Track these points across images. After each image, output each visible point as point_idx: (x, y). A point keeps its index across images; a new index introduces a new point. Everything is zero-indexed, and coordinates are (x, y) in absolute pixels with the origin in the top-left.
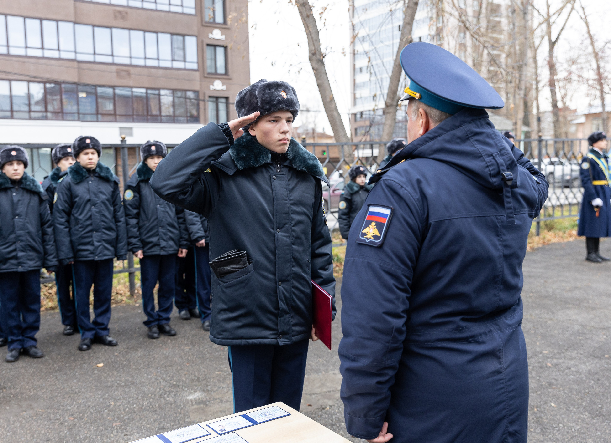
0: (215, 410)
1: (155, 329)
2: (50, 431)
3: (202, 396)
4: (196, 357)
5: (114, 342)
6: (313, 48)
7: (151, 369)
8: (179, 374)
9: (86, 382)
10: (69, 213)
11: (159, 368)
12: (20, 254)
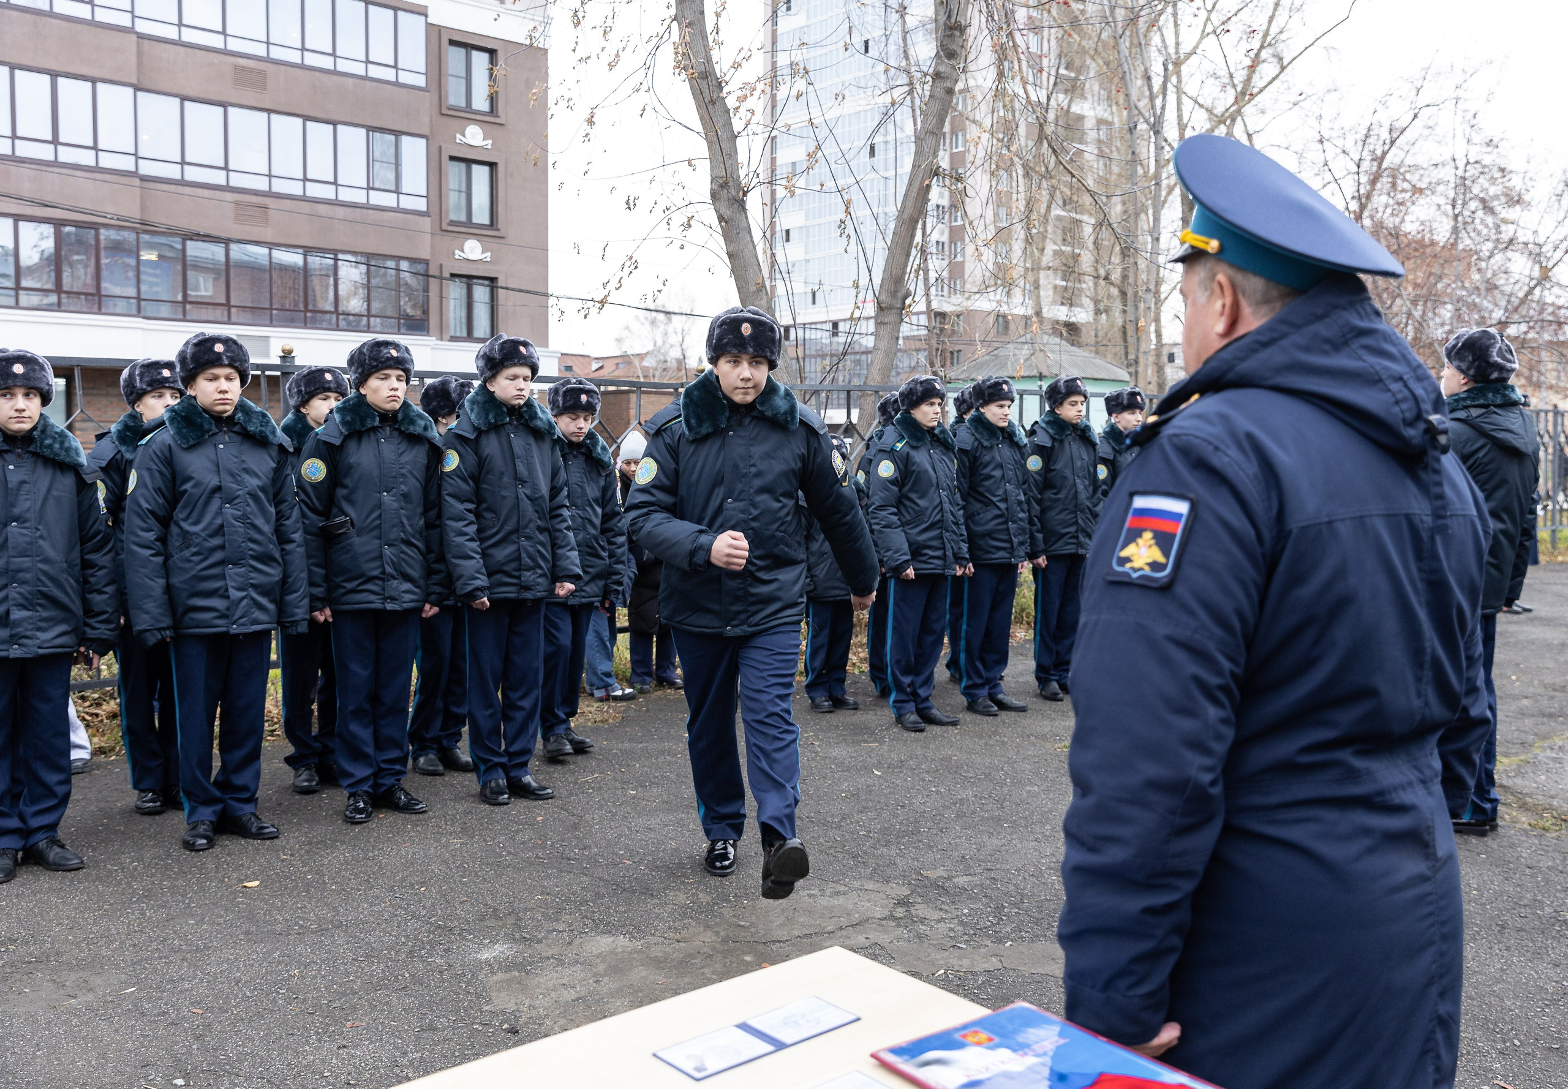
0: (551, 984)
3: (512, 952)
4: (482, 863)
5: (269, 830)
6: (721, 172)
7: (376, 890)
10: (166, 520)
11: (396, 888)
12: (17, 615)
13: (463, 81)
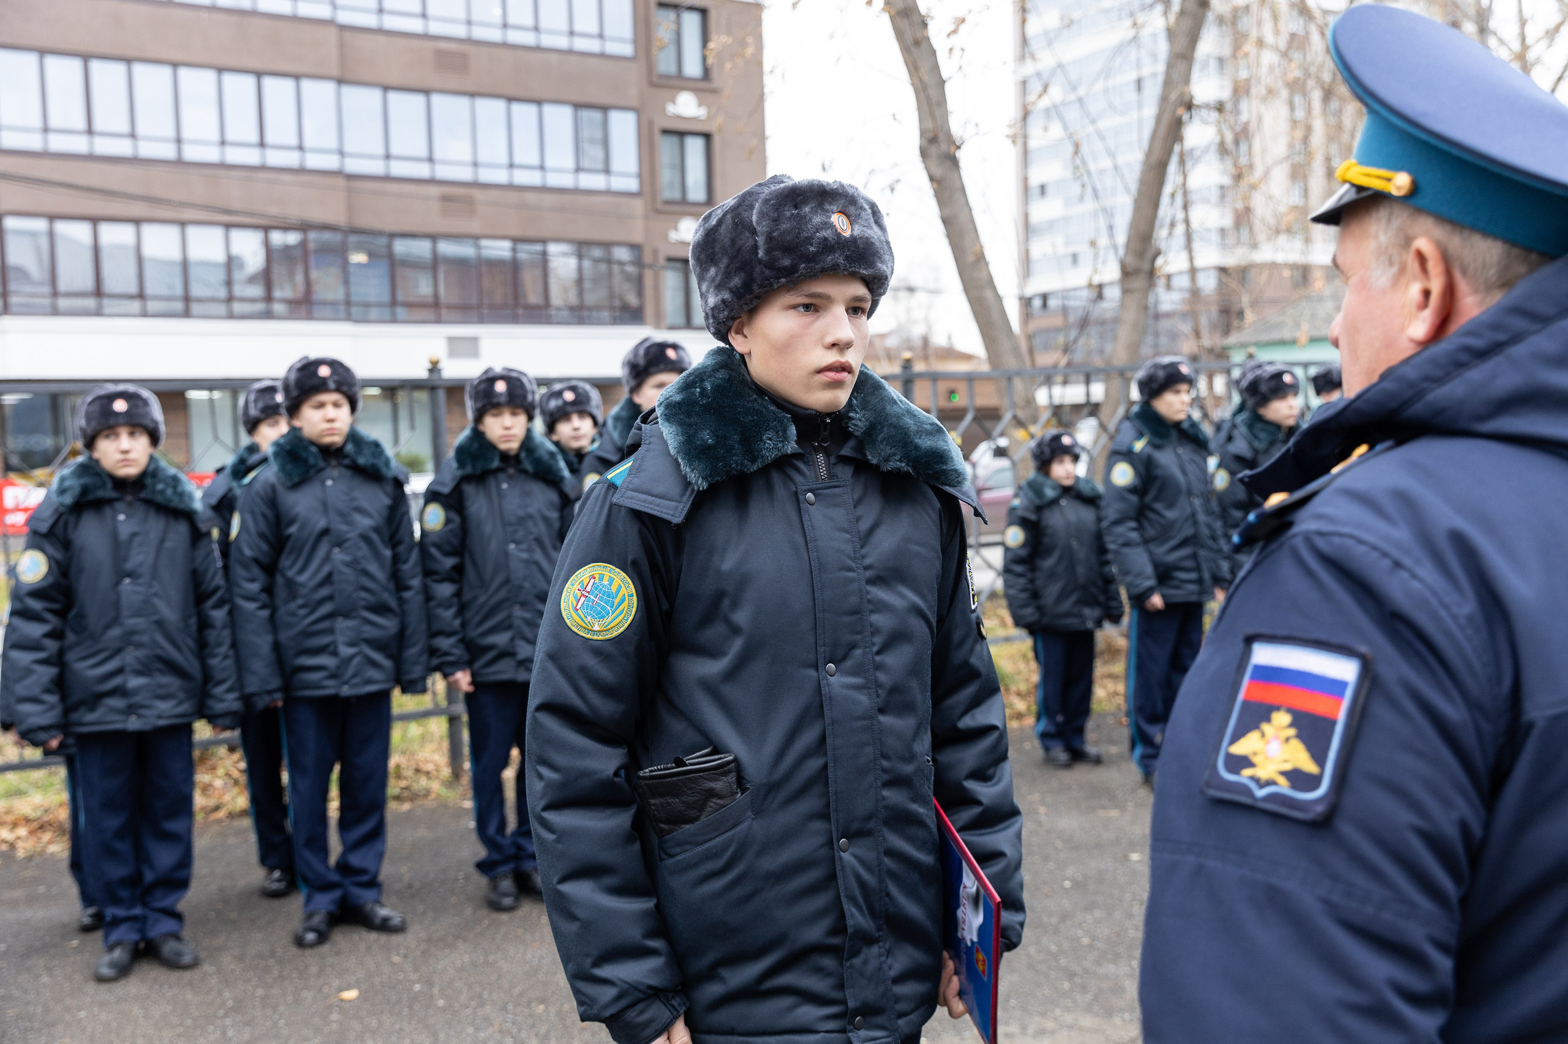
1: (507, 884)
5: (395, 921)
7: (488, 1009)
8: (566, 1027)
10: (270, 568)
11: (510, 1007)
12: (134, 682)
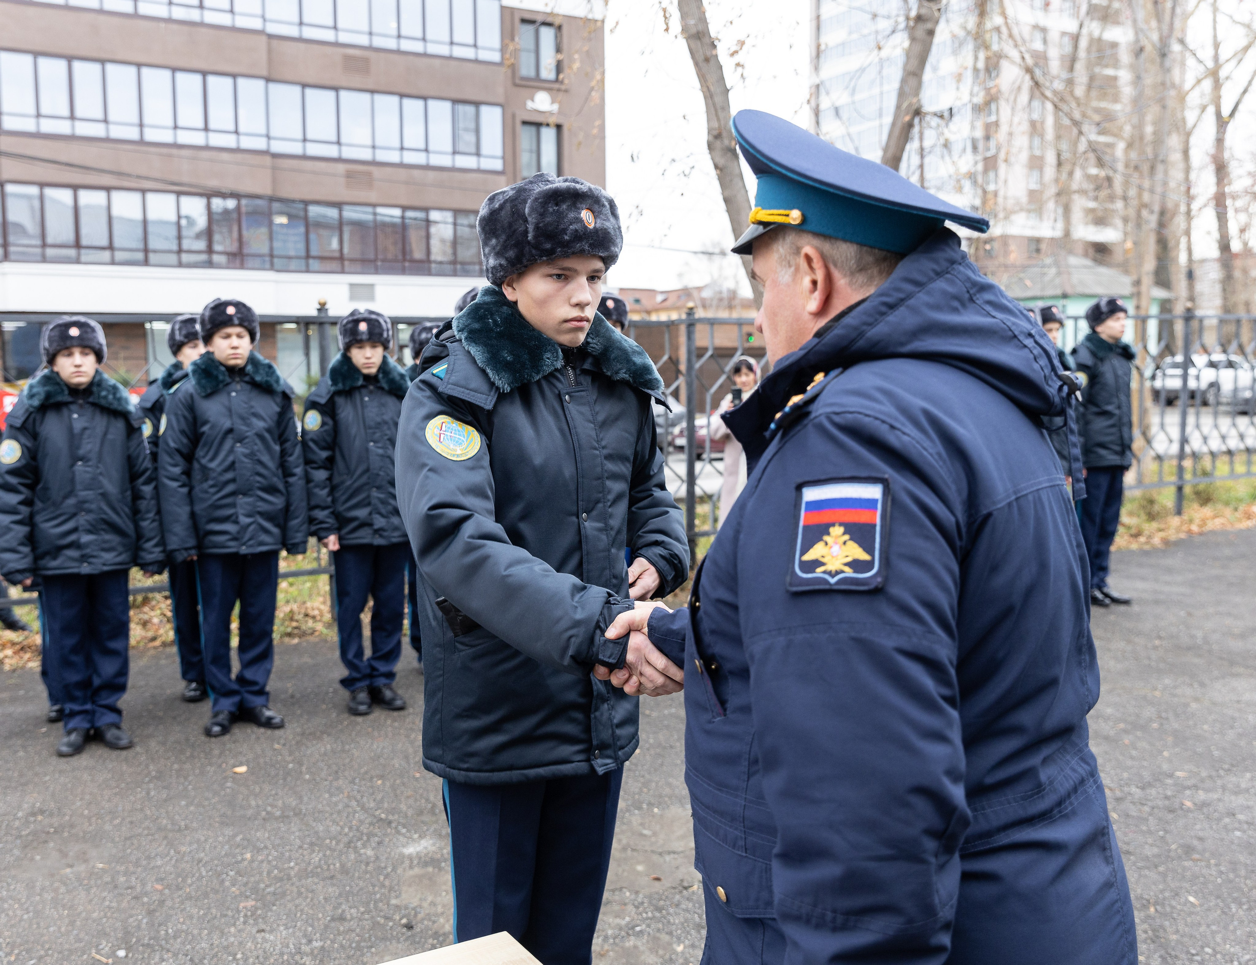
1: (363, 696)
2: (109, 914)
3: (434, 848)
5: (277, 720)
6: (716, 125)
7: (341, 782)
8: (396, 796)
9: (204, 807)
10: (189, 457)
11: (357, 781)
12: (86, 538)
13: (532, 56)
